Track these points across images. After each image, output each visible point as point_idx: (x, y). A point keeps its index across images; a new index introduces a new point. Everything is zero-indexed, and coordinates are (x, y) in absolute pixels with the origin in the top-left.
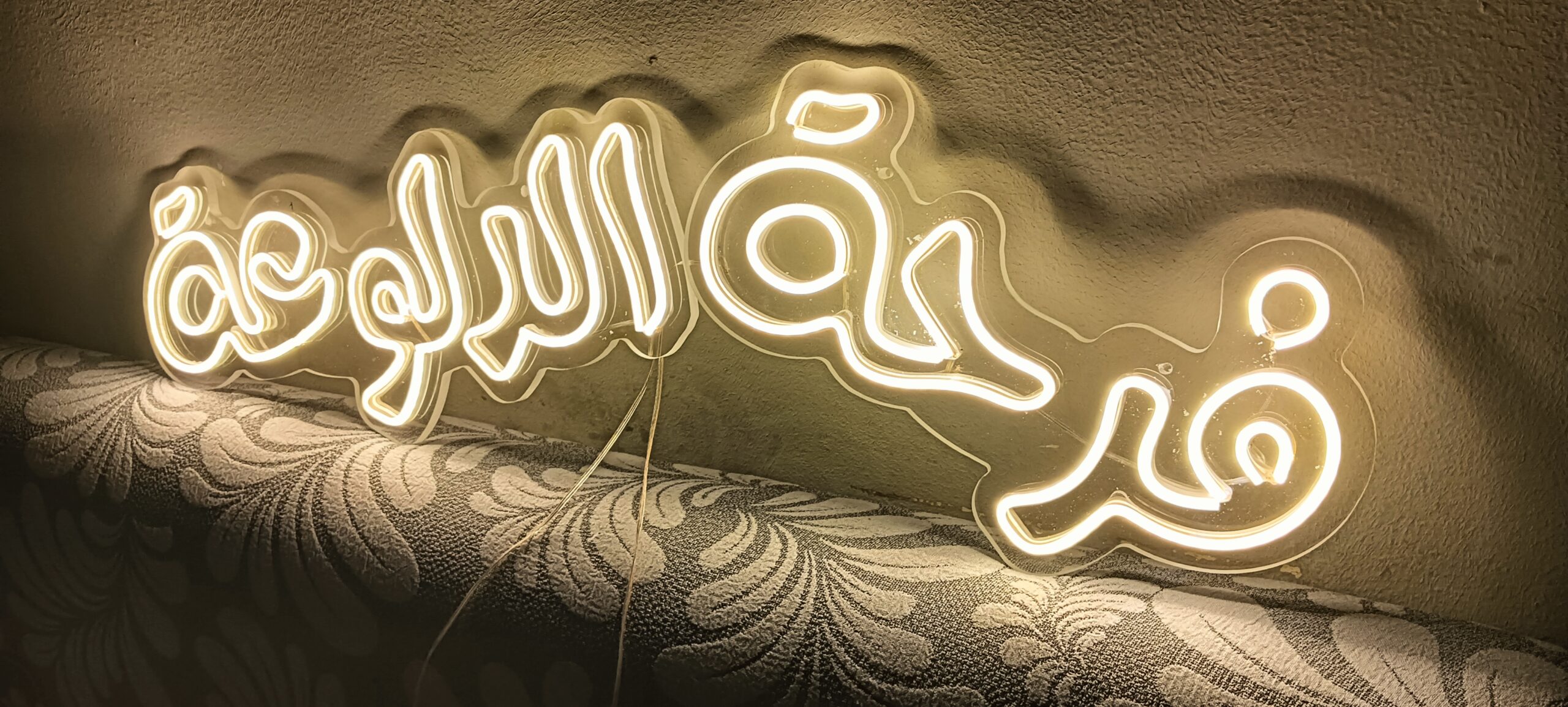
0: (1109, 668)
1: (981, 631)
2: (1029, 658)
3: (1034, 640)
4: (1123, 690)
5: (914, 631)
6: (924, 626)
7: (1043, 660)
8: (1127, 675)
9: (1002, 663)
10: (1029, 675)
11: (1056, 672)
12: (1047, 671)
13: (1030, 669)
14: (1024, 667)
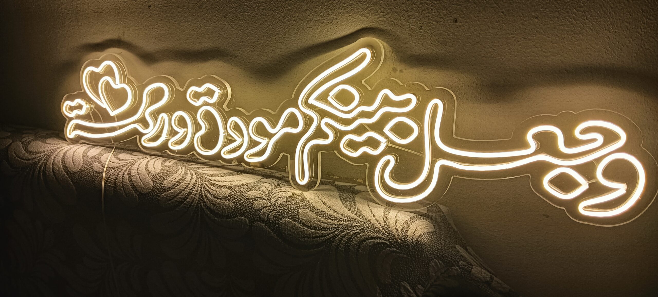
0: (285, 209)
1: (248, 199)
2: (262, 206)
3: (264, 201)
4: (289, 217)
5: (229, 201)
6: (232, 199)
7: (266, 207)
8: (290, 212)
9: (253, 209)
10: (261, 212)
11: (269, 210)
12: (267, 210)
13: (262, 210)
14: (260, 209)
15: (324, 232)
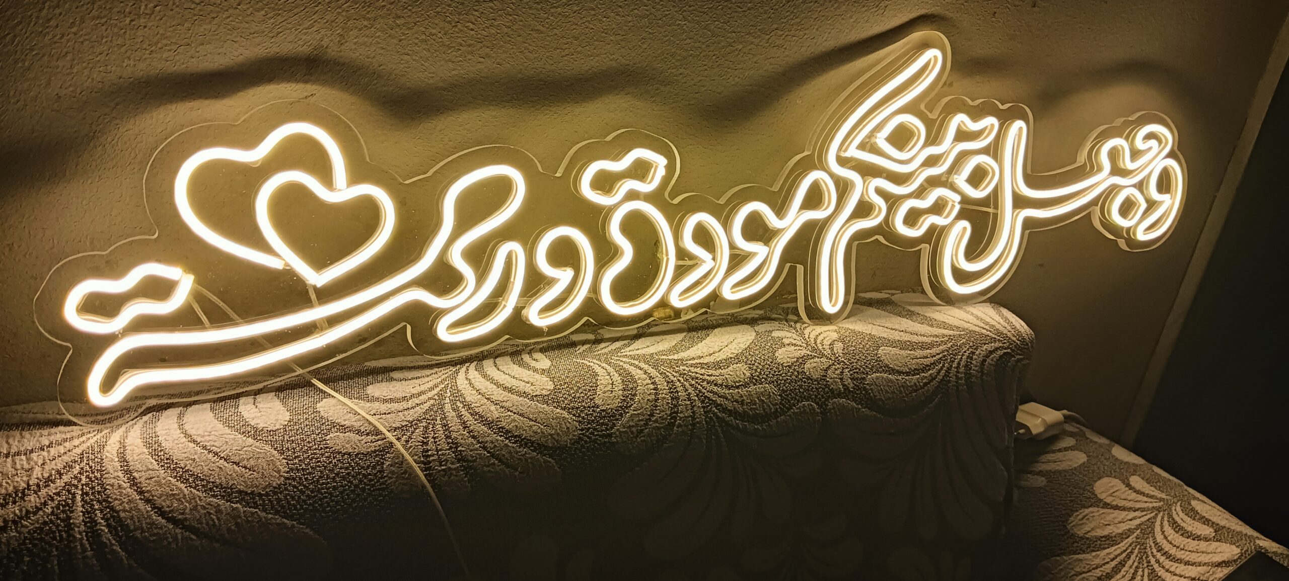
15: (931, 372)
